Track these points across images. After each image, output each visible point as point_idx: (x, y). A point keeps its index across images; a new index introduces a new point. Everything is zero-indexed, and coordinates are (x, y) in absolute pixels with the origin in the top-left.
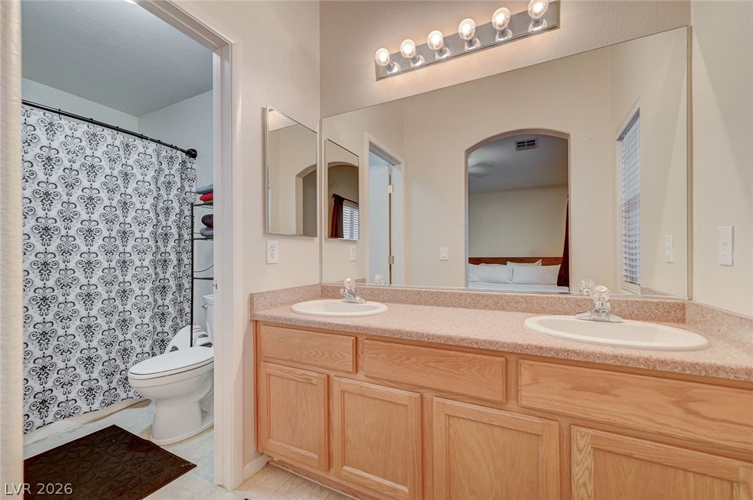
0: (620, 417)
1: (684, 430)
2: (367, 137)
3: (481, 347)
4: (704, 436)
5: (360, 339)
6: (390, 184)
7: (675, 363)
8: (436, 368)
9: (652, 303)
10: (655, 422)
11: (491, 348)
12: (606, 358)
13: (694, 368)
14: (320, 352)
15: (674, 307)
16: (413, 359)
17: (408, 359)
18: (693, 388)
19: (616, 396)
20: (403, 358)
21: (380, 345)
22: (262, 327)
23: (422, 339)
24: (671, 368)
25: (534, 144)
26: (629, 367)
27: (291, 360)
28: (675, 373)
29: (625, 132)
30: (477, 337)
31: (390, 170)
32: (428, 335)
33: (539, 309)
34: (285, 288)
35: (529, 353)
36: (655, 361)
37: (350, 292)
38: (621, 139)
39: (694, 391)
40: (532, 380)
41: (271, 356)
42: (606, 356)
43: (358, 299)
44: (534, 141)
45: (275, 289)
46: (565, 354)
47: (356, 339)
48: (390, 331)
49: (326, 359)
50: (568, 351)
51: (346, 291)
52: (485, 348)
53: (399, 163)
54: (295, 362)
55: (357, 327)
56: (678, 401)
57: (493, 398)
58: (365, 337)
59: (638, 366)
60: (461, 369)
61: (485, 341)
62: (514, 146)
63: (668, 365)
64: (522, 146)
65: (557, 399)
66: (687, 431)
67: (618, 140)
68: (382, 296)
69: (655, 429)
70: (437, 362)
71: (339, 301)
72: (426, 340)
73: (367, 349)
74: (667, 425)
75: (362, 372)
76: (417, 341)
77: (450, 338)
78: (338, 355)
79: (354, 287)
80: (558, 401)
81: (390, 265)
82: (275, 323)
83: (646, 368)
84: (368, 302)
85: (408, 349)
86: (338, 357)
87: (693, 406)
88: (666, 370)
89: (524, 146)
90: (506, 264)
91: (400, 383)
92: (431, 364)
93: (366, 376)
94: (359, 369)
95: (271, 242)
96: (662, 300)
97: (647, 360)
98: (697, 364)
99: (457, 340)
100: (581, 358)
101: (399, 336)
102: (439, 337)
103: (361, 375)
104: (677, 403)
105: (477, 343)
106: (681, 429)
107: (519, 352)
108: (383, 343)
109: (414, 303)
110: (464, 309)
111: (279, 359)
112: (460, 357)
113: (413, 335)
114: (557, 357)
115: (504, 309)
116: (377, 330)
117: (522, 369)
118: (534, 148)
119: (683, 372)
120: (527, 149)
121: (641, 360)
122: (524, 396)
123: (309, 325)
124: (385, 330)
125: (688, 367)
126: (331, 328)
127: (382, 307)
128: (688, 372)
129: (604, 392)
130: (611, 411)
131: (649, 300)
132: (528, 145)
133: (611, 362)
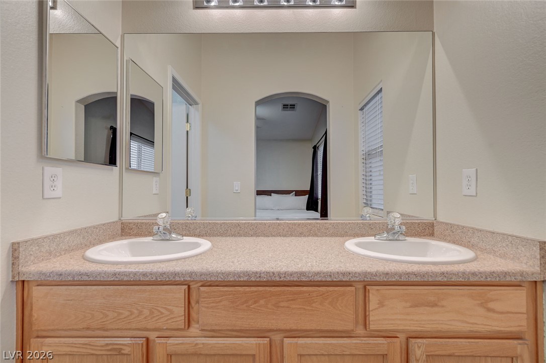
0: (445, 324)
1: (486, 325)
2: (170, 72)
3: (335, 280)
4: (498, 327)
5: (193, 286)
6: (188, 122)
7: (481, 273)
8: (288, 307)
9: (415, 223)
10: (469, 323)
11: (344, 280)
12: (437, 276)
13: (492, 275)
14: (136, 311)
15: (428, 226)
16: (262, 302)
17: (255, 302)
18: (491, 290)
19: (443, 306)
20: (250, 303)
21: (221, 291)
22: (35, 288)
23: (273, 279)
24: (479, 278)
25: (294, 108)
26: (452, 281)
27: (88, 329)
28: (481, 281)
29: (365, 105)
30: (330, 270)
31: (188, 109)
32: (279, 274)
33: (343, 233)
34: (72, 229)
35: (378, 279)
36: (469, 273)
37: (165, 229)
38: (362, 109)
39: (491, 293)
40: (378, 304)
41: (52, 328)
42: (435, 274)
43: (173, 236)
44: (294, 105)
45: (57, 232)
46: (407, 277)
47: (189, 286)
48: (234, 274)
49: (145, 318)
50: (408, 274)
51: (161, 229)
52: (338, 280)
53: (196, 103)
54: (94, 330)
55: (191, 274)
56: (482, 303)
57: (345, 328)
58: (200, 284)
59: (458, 280)
60: (314, 305)
61: (338, 273)
62: (281, 107)
63: (477, 276)
64: (286, 108)
65: (399, 318)
66: (488, 325)
67: (360, 110)
68: (198, 230)
69: (468, 329)
70: (289, 300)
71: (149, 239)
72: (278, 279)
73: (204, 298)
74: (476, 324)
75: (197, 326)
76: (267, 281)
77: (302, 274)
78: (163, 311)
79: (169, 223)
80: (400, 319)
81: (187, 197)
82: (61, 281)
83: (463, 280)
84: (184, 237)
85: (256, 291)
86: (162, 313)
87: (491, 305)
88: (475, 280)
89: (288, 108)
90: (271, 195)
91: (247, 330)
92: (282, 304)
93: (202, 330)
94: (192, 323)
95: (50, 170)
96: (421, 221)
97: (464, 273)
98: (494, 272)
99: (310, 275)
100: (419, 279)
101: (245, 279)
102: (291, 274)
103: (194, 330)
104: (481, 305)
105: (330, 276)
106: (484, 325)
107: (369, 280)
108: (226, 289)
109: (234, 235)
110: (282, 238)
111: (65, 330)
112: (314, 292)
113: (262, 275)
114: (400, 280)
115: (316, 235)
116: (218, 274)
117: (370, 295)
118: (294, 110)
119: (486, 280)
120: (289, 110)
121: (460, 274)
122: (372, 321)
123: (120, 278)
124: (229, 274)
125: (489, 275)
126: (154, 279)
127: (205, 244)
128: (489, 279)
129: (435, 305)
130: (439, 320)
131: (414, 221)
132: (290, 108)
133: (440, 279)
